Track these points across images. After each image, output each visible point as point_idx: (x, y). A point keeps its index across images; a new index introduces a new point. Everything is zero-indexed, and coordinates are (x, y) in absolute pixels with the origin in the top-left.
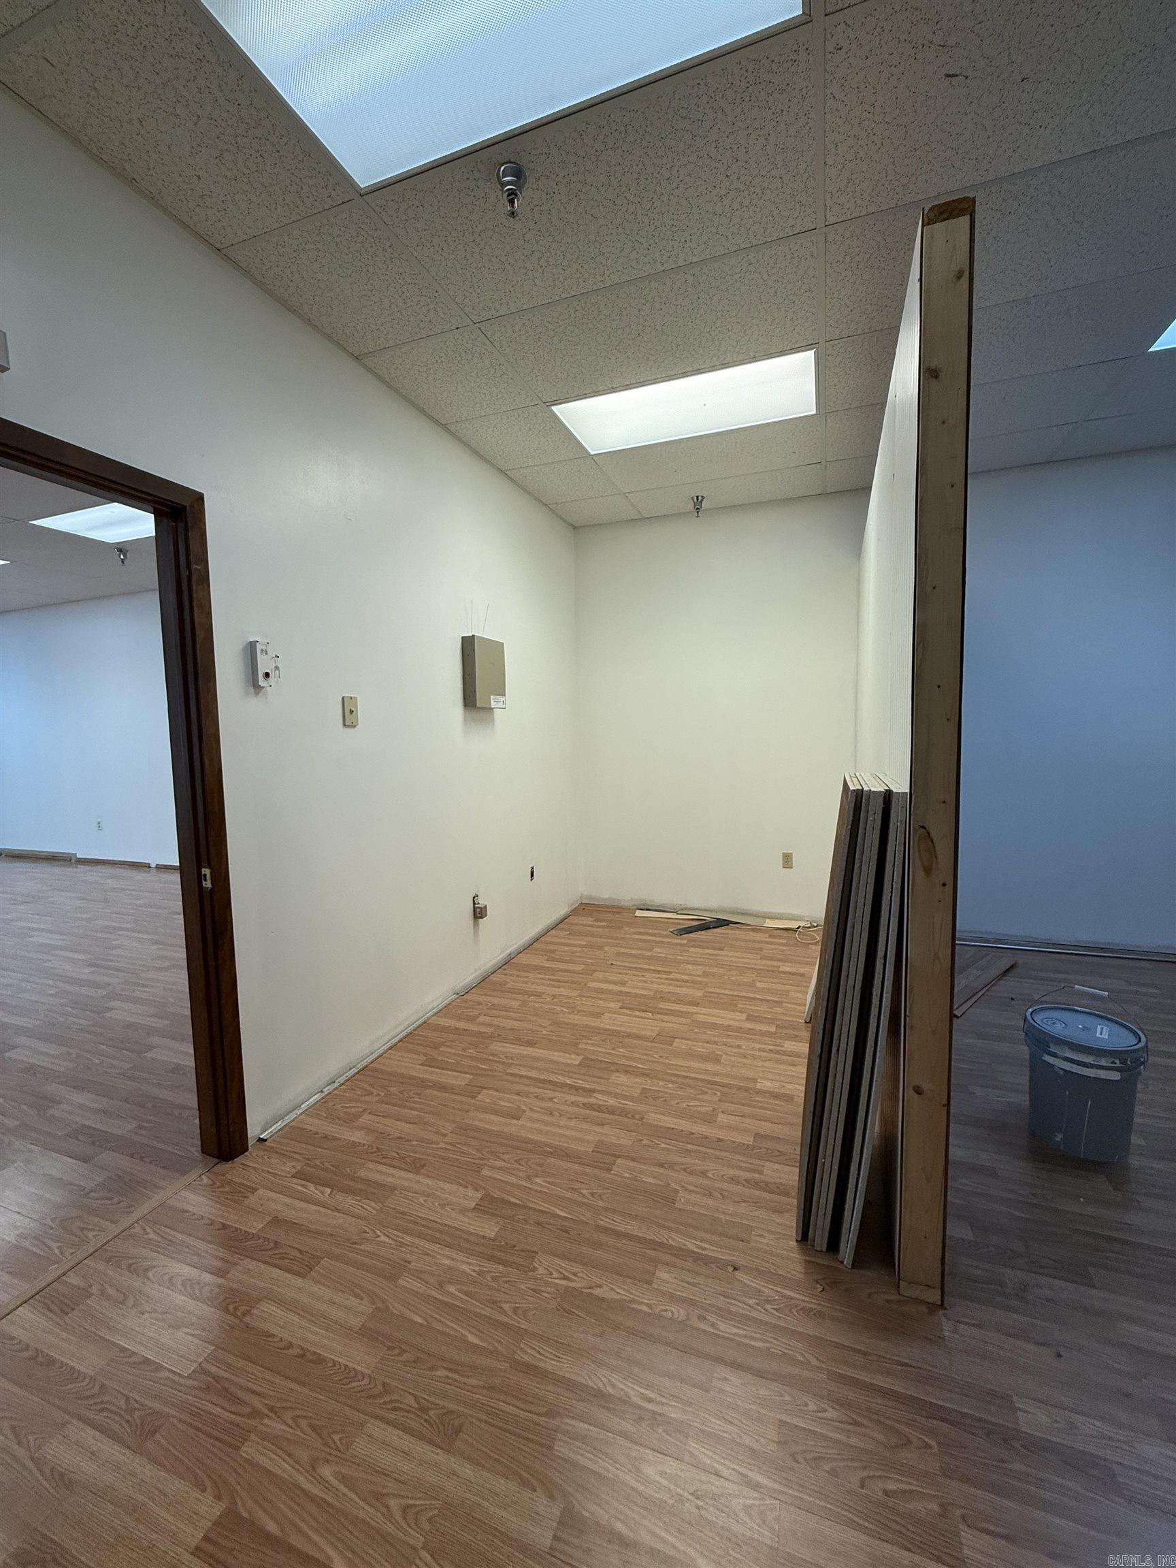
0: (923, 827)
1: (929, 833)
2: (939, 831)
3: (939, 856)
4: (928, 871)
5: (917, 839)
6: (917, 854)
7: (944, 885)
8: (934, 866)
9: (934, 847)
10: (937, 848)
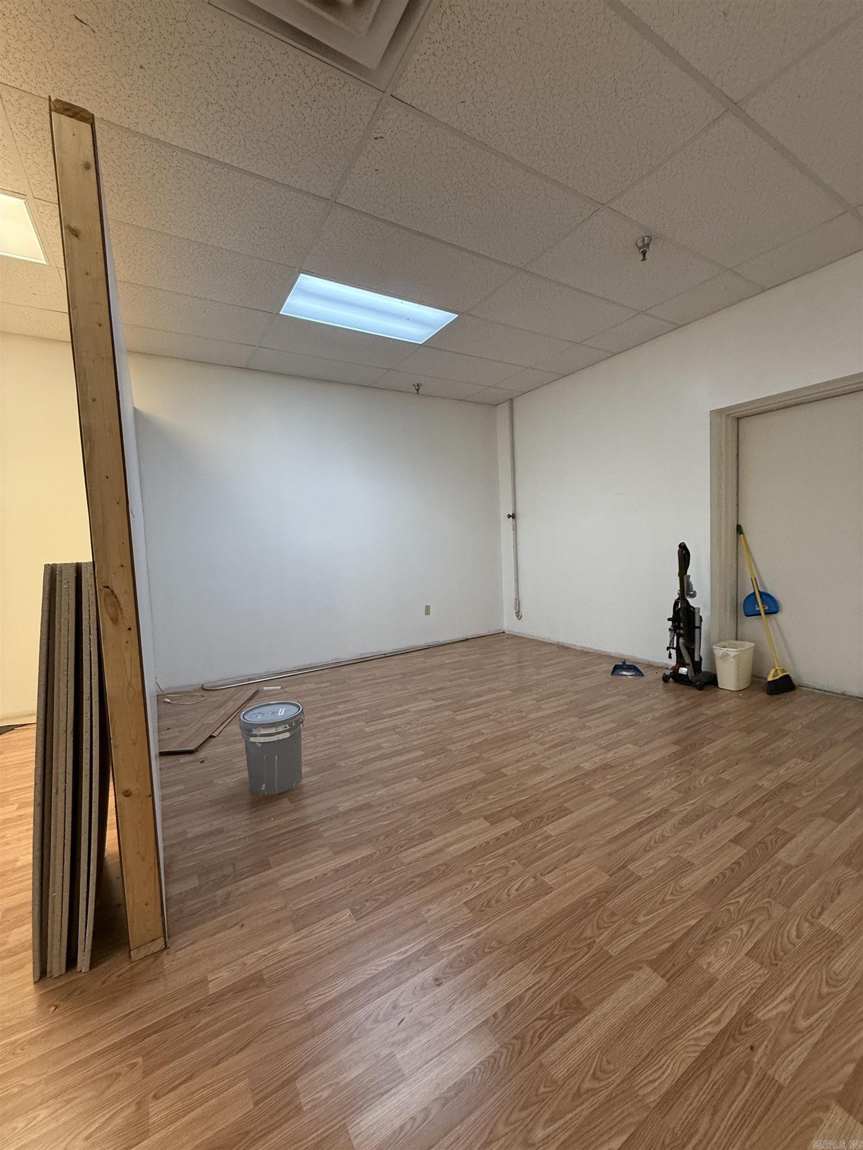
0: (107, 587)
1: (112, 591)
2: (120, 587)
3: (123, 608)
4: (115, 621)
5: (102, 598)
6: (104, 610)
7: (130, 629)
8: (120, 616)
9: (118, 602)
10: (120, 602)
